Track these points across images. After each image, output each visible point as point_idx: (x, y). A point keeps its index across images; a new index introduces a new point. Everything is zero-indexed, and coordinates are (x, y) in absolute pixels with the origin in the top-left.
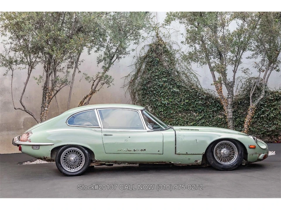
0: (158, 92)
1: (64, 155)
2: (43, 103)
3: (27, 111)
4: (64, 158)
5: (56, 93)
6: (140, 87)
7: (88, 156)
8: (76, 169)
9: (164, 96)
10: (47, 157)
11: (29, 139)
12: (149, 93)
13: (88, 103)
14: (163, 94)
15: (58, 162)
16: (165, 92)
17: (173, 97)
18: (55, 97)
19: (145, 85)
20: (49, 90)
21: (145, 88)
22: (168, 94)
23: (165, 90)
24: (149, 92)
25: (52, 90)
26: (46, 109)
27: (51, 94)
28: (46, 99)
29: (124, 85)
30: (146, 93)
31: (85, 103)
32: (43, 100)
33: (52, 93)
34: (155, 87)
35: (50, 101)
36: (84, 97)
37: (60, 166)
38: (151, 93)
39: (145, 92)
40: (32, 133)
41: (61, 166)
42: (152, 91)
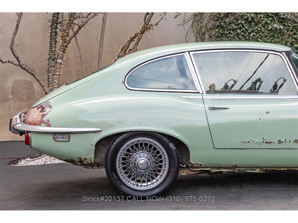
0: (245, 31)
1: (123, 153)
2: (51, 51)
3: (23, 66)
4: (124, 159)
5: (78, 31)
6: (212, 23)
7: (175, 155)
8: (149, 183)
9: (256, 37)
10: (85, 159)
11: (45, 119)
12: (230, 33)
13: (134, 50)
14: (254, 35)
15: (111, 169)
16: (256, 31)
17: (272, 39)
18: (76, 39)
19: (222, 20)
20: (64, 26)
21: (222, 24)
22: (262, 35)
23: (257, 27)
24: (229, 31)
25: (70, 26)
26: (59, 61)
27: (68, 33)
28: (55, 44)
29: (184, 21)
30: (222, 34)
31: (130, 50)
32: (51, 46)
33: (69, 30)
34: (240, 22)
35: (66, 47)
36: (130, 37)
37: (115, 177)
38: (232, 32)
39: (221, 31)
40: (50, 107)
41: (119, 178)
42: (234, 30)
